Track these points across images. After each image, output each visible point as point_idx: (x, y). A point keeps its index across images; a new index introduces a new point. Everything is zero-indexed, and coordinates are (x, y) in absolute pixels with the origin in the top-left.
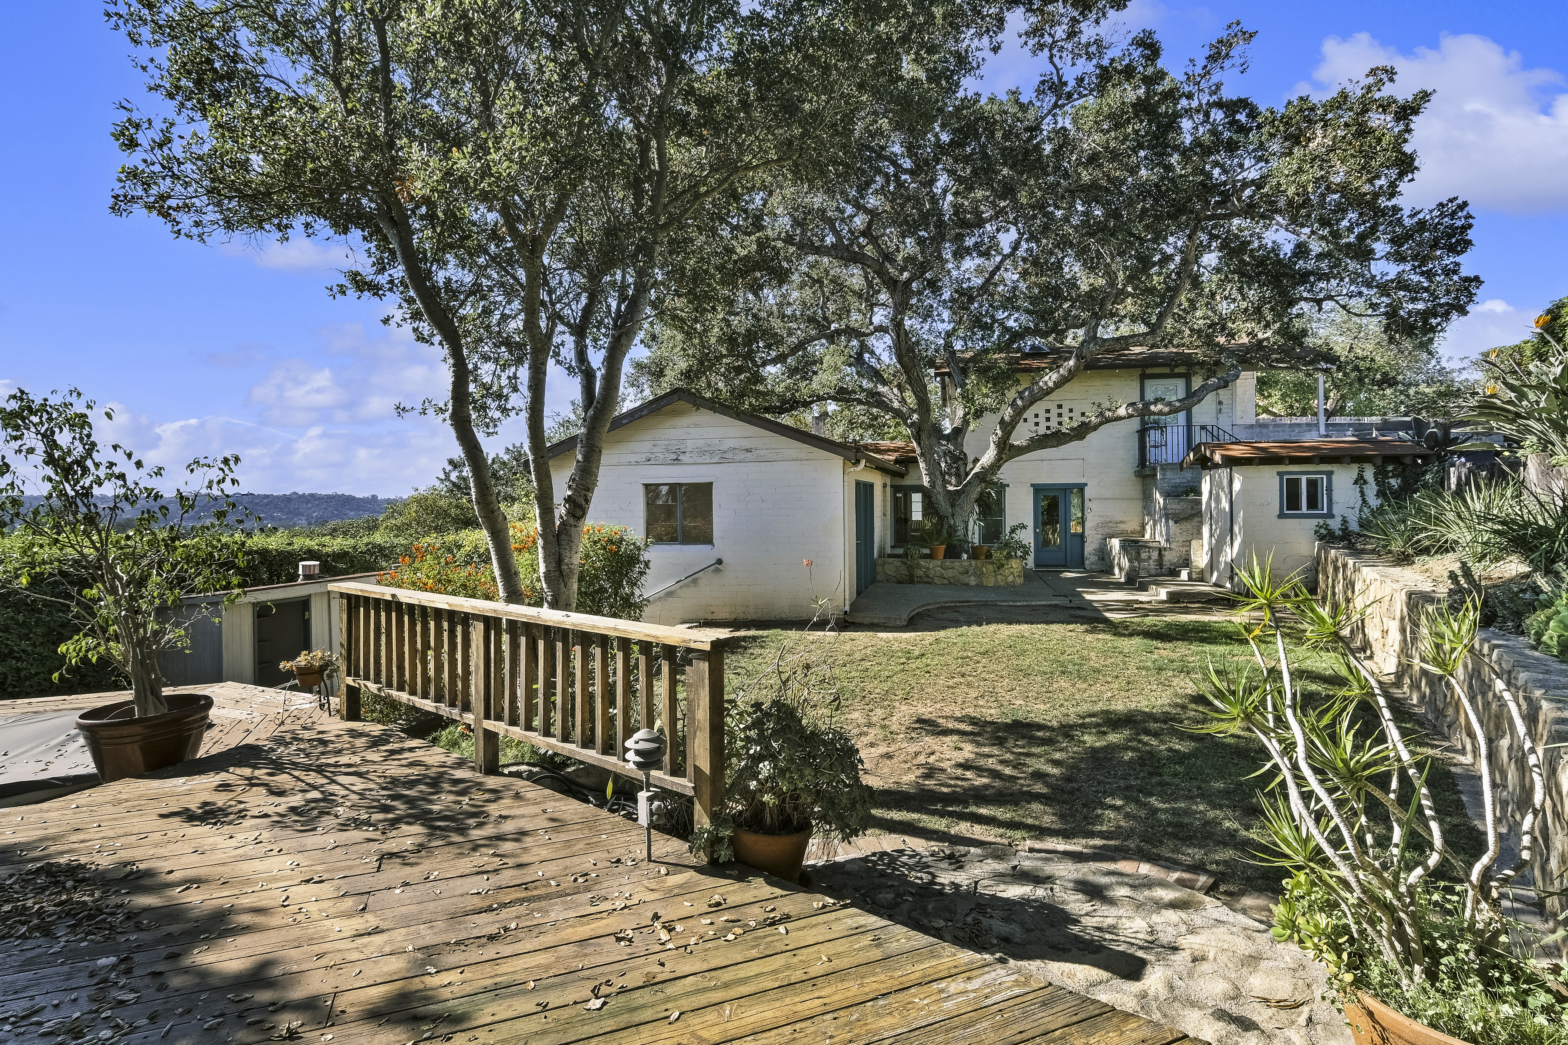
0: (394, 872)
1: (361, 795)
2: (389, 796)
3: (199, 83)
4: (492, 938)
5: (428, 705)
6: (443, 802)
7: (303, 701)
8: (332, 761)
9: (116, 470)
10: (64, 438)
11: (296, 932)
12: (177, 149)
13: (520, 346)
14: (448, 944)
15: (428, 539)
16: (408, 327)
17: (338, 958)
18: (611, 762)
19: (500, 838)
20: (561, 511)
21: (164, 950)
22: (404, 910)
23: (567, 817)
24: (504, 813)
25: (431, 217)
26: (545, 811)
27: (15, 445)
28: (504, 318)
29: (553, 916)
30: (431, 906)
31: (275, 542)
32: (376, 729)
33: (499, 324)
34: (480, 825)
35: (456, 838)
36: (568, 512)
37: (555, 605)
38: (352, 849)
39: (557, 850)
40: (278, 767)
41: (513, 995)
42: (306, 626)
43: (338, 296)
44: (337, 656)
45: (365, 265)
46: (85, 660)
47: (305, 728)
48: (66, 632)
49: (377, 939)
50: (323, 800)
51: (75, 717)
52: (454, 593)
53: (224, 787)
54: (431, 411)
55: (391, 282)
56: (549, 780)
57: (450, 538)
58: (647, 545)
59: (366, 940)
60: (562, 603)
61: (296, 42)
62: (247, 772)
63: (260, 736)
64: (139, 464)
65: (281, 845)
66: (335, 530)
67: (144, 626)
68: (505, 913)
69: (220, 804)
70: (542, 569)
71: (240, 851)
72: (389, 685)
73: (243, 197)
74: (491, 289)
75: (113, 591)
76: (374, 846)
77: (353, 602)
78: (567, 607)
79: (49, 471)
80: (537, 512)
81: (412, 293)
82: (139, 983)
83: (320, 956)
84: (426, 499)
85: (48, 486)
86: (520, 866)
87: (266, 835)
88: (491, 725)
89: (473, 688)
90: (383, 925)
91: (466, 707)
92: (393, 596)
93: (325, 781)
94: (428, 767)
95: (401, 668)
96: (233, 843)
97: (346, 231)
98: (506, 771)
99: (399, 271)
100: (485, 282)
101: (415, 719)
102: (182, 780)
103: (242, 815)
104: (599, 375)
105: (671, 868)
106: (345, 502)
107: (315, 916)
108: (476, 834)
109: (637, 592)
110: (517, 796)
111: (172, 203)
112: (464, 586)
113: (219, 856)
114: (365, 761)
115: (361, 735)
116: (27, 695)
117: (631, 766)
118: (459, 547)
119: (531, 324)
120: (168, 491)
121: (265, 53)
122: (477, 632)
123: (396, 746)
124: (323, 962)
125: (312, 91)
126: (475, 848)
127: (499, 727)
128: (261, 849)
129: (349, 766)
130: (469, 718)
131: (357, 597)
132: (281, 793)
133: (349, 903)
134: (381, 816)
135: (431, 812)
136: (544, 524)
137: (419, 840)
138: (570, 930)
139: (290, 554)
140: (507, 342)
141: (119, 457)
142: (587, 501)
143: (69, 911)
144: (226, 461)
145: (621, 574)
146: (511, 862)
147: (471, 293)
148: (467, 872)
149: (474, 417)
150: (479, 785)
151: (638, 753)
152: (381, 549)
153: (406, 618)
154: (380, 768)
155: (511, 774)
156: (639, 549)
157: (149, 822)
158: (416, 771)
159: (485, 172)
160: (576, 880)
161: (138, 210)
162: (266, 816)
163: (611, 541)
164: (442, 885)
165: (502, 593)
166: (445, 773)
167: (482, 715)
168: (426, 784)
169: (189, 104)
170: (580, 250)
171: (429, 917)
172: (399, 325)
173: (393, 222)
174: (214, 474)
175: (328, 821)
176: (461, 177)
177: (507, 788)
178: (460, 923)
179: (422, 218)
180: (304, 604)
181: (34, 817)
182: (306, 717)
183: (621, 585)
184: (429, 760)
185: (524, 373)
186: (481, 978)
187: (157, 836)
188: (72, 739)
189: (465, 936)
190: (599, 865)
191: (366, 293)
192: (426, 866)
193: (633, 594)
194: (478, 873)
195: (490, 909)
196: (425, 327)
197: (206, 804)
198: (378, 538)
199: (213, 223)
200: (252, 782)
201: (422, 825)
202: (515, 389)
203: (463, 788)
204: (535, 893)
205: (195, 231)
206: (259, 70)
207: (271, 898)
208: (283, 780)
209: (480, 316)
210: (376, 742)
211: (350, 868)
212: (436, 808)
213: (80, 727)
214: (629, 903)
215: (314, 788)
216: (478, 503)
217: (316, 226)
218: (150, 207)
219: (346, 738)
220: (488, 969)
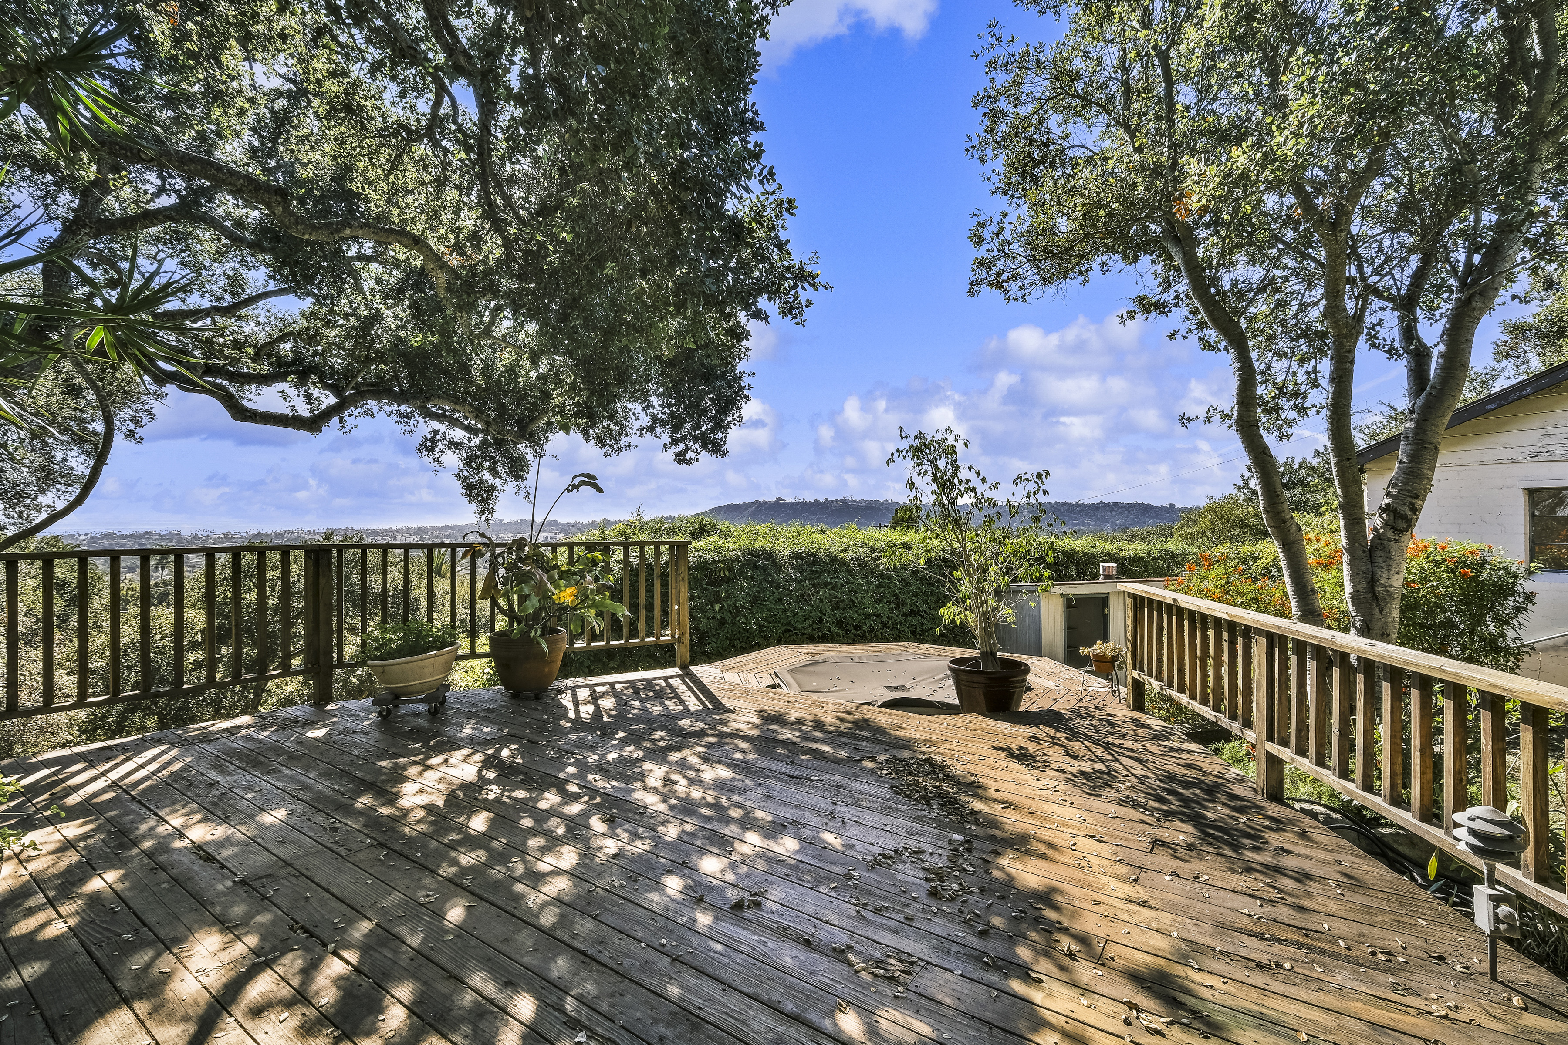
0: (1162, 859)
1: (1140, 778)
2: (1165, 790)
3: (1022, 175)
4: (1260, 966)
5: (1208, 712)
6: (1217, 812)
7: (1098, 685)
8: (1117, 742)
9: (971, 485)
10: (942, 463)
11: (1079, 875)
12: (1008, 234)
13: (1322, 335)
14: (1213, 949)
15: (1221, 549)
16: (1193, 339)
17: (1111, 912)
18: (1433, 833)
19: (1278, 870)
20: (1374, 522)
21: (990, 846)
22: (1172, 897)
23: (1369, 880)
24: (1287, 846)
25: (1216, 223)
26: (1338, 862)
27: (917, 469)
28: (1303, 307)
29: (1339, 978)
30: (1199, 906)
31: (1081, 545)
32: (1157, 724)
33: (1296, 316)
34: (1256, 849)
35: (1228, 852)
36: (1386, 524)
37: (1366, 631)
38: (1129, 824)
39: (1351, 910)
40: (1074, 734)
41: (1280, 1035)
42: (1105, 619)
43: (1128, 322)
44: (1125, 651)
45: (1152, 289)
46: (953, 621)
47: (1097, 708)
48: (942, 601)
49: (1146, 913)
50: (1108, 774)
51: (947, 662)
52: (1243, 606)
53: (1034, 739)
54: (1216, 419)
55: (1177, 297)
56: (1354, 834)
57: (1246, 549)
58: (1530, 573)
59: (1135, 908)
60: (1376, 630)
61: (1094, 108)
62: (1052, 732)
63: (1062, 706)
64: (984, 480)
65: (1073, 799)
66: (1134, 536)
67: (986, 602)
68: (1277, 948)
69: (1031, 751)
70: (1348, 588)
71: (1044, 793)
72: (1170, 685)
73: (1053, 255)
74: (1286, 279)
75: (969, 575)
76: (1150, 830)
77: (1139, 603)
78: (1384, 637)
79: (934, 487)
80: (1342, 523)
81: (1197, 304)
82: (976, 863)
83: (1098, 903)
84: (1222, 508)
85: (934, 497)
86: (1301, 909)
87: (1062, 787)
88: (1274, 748)
89: (1254, 705)
90: (1151, 902)
91: (1247, 724)
92: (1175, 600)
93: (1110, 758)
94: (1205, 774)
95: (1181, 670)
96: (1038, 784)
97: (1136, 259)
98: (1297, 806)
99: (1183, 286)
100: (1278, 273)
101: (1201, 726)
102: (1008, 725)
103: (1046, 764)
104: (1435, 352)
105: (1531, 1005)
106: (1142, 510)
107: (1095, 868)
108: (1250, 855)
109: (1510, 634)
110: (1303, 835)
111: (1005, 277)
112: (1255, 600)
113: (1028, 791)
114: (1145, 750)
115: (1144, 726)
116: (926, 642)
117: (1462, 846)
118: (1255, 559)
119: (1333, 309)
120: (1001, 501)
121: (1070, 128)
122: (1259, 647)
123: (1175, 745)
124: (1099, 909)
125: (1107, 144)
126: (1249, 870)
127: (1286, 754)
128: (1058, 797)
129: (1132, 750)
130: (1250, 736)
131: (1142, 598)
132: (1075, 757)
133: (1123, 869)
134: (1156, 805)
135: (1205, 817)
136: (1350, 536)
137: (1191, 840)
138: (1359, 1005)
139: (1093, 556)
140: (1307, 334)
141: (972, 476)
142: (1415, 510)
143: (941, 795)
144: (1039, 476)
145: (1481, 607)
146: (1290, 900)
147: (1262, 289)
148: (1239, 889)
149: (1264, 420)
150: (1259, 810)
151: (1473, 832)
152: (1174, 556)
153: (1186, 623)
154: (1160, 762)
155: (1303, 810)
156: (1515, 576)
157: (984, 748)
158: (1193, 773)
159: (1269, 159)
160: (1374, 954)
161: (985, 289)
162: (1063, 771)
163: (1464, 563)
164: (1209, 892)
165: (1295, 610)
166: (1223, 785)
167: (1264, 736)
168: (1202, 789)
169: (1017, 194)
170: (1408, 205)
171: (1196, 915)
172: (1185, 338)
173: (1177, 240)
174: (1032, 487)
175: (1107, 792)
176: (1242, 174)
177: (1291, 822)
178: (1227, 935)
179: (1207, 226)
180: (1103, 601)
181: (925, 724)
182: (1099, 699)
183: (1481, 622)
184: (1207, 768)
185: (1325, 366)
186: (1248, 1000)
187: (990, 761)
188: (947, 677)
189: (1232, 950)
190: (1410, 951)
191: (1153, 313)
192: (1196, 866)
193: (1503, 635)
194: (1250, 896)
195: (1260, 936)
196: (1212, 334)
197: (1021, 748)
198: (1172, 545)
199: (1032, 284)
200: (1054, 741)
201: (1194, 826)
202: (1315, 384)
203: (1241, 806)
204: (1317, 944)
205: (1019, 294)
206: (1066, 144)
207: (1062, 839)
208: (1076, 745)
209: (1272, 311)
210: (1158, 736)
211: (1127, 840)
212: (1209, 815)
213: (950, 669)
214: (1452, 1015)
215: (1102, 761)
216: (1266, 511)
217: (1110, 263)
218: (991, 285)
219: (1130, 725)
220: (1254, 994)
